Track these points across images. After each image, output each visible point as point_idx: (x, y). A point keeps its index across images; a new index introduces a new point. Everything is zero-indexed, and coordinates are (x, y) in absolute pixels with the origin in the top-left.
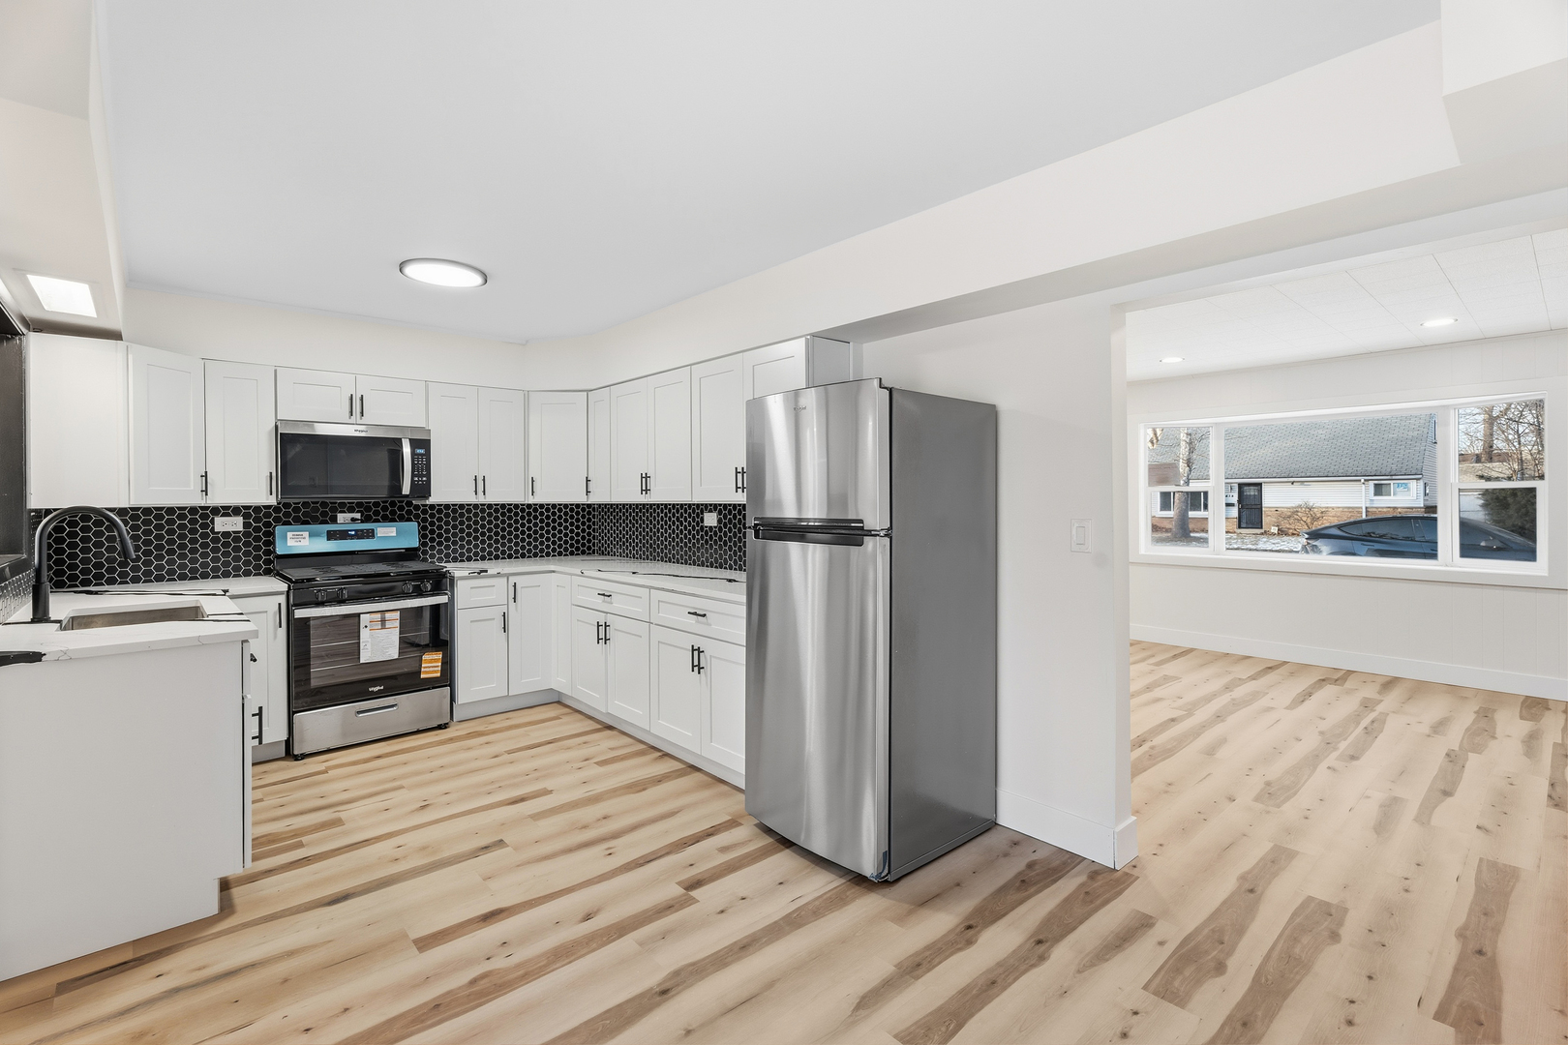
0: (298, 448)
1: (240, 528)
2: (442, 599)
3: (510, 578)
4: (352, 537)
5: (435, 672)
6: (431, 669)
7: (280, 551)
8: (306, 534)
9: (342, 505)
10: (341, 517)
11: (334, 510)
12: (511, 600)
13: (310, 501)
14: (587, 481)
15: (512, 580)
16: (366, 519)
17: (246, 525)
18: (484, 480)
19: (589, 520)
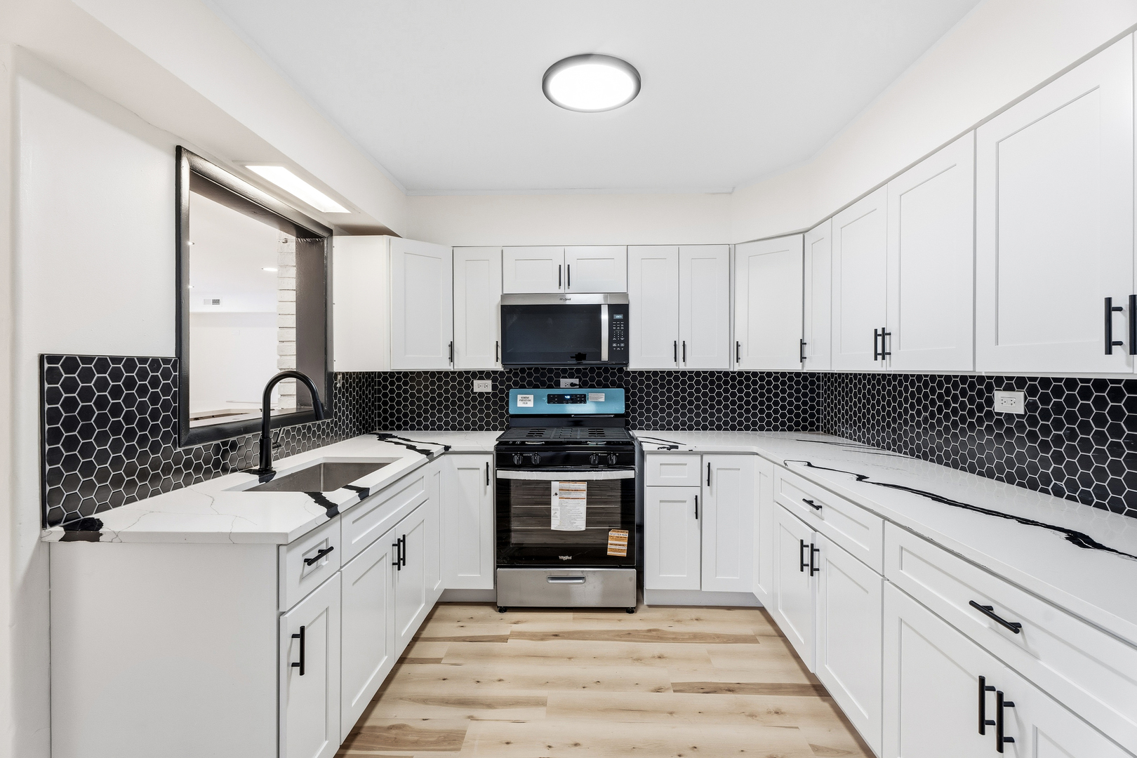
0: (515, 318)
1: (489, 390)
2: (629, 474)
3: (705, 457)
4: (567, 402)
5: (622, 551)
6: (618, 547)
7: (512, 411)
8: (531, 397)
9: (564, 371)
10: (565, 382)
11: (558, 376)
12: (705, 483)
13: (526, 367)
14: (802, 344)
15: (707, 459)
16: (583, 385)
17: (494, 387)
18: (684, 345)
19: (812, 391)
